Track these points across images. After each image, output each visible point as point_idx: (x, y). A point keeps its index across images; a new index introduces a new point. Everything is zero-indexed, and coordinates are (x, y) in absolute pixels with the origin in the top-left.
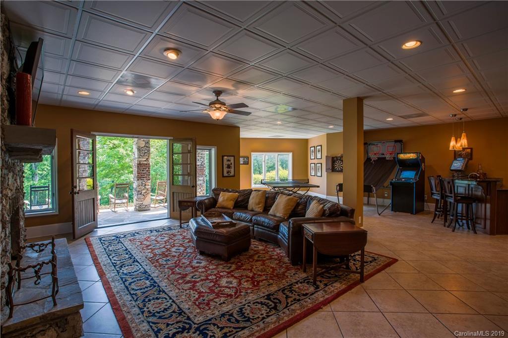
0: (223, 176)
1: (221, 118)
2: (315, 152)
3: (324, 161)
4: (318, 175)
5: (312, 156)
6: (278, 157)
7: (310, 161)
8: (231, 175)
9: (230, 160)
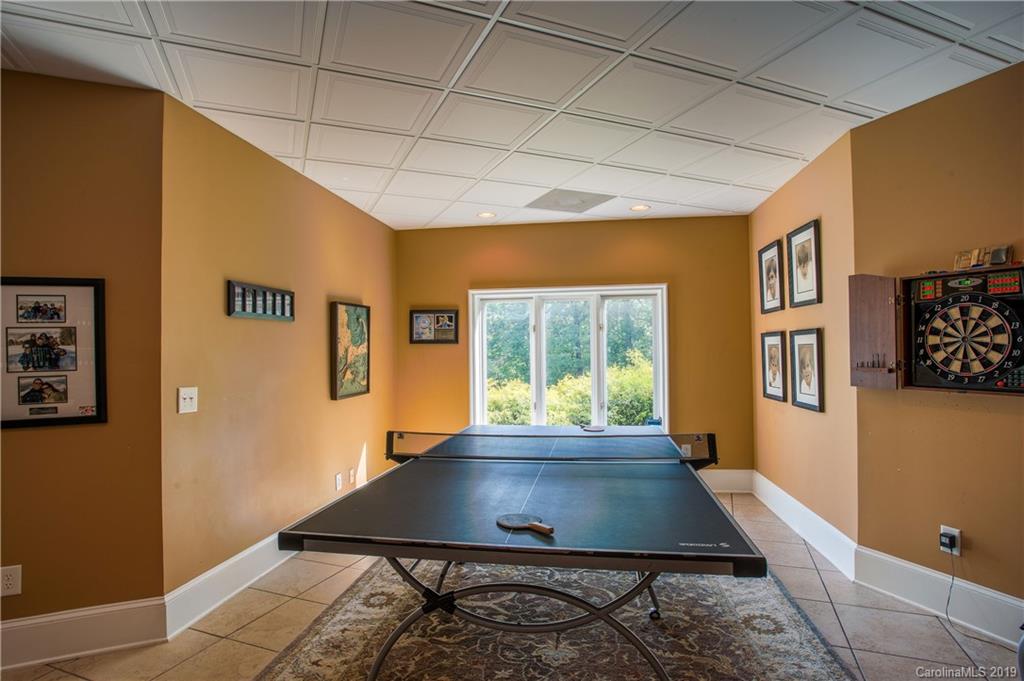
2: (783, 271)
3: (836, 316)
4: (800, 398)
5: (768, 296)
6: (599, 308)
7: (762, 323)
8: (65, 410)
9: (54, 314)
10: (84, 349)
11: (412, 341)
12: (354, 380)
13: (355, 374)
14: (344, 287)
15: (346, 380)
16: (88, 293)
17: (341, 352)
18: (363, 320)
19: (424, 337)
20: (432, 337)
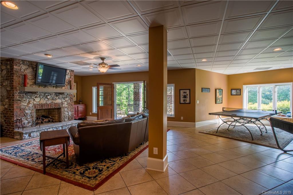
0: (180, 103)
1: (105, 72)
6: (275, 88)
8: (187, 102)
9: (186, 93)
10: (188, 96)
11: (231, 95)
12: (219, 101)
13: (220, 100)
14: (218, 87)
15: (218, 101)
16: (189, 90)
17: (217, 97)
18: (221, 92)
19: (234, 94)
20: (235, 94)
